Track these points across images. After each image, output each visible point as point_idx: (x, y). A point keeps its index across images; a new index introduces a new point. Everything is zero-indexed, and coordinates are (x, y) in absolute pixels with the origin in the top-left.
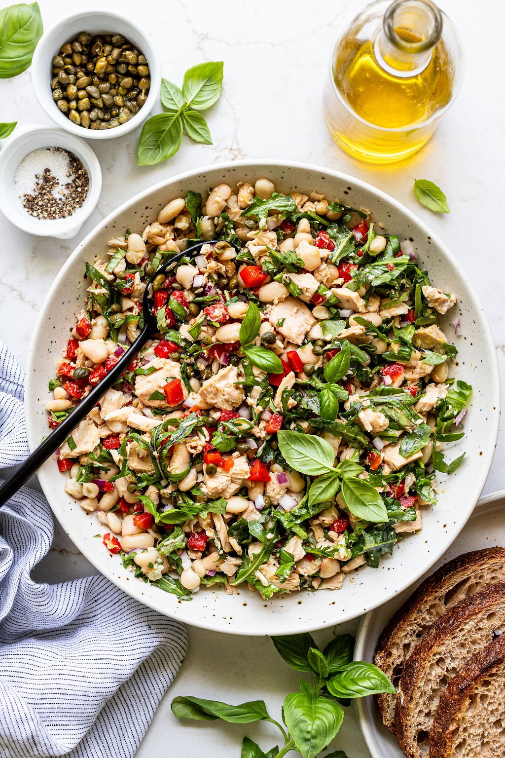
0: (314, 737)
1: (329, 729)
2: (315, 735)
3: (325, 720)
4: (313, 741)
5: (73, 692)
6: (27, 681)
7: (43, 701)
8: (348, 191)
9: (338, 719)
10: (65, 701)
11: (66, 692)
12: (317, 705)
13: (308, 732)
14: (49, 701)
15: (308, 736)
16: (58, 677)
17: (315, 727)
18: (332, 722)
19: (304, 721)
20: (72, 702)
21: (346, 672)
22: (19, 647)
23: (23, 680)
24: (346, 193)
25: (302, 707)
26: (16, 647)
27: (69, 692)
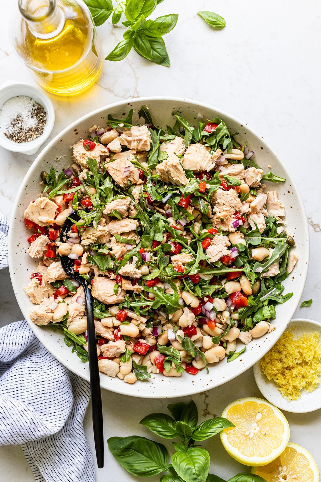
0: (198, 476)
1: (205, 467)
2: (199, 474)
3: (201, 462)
4: (199, 478)
5: (51, 391)
6: (23, 391)
7: (35, 400)
8: (76, 132)
9: (207, 458)
10: (48, 398)
11: (47, 391)
12: (191, 455)
13: (194, 474)
14: (39, 399)
15: (195, 476)
16: (39, 384)
17: (197, 469)
18: (205, 461)
19: (189, 469)
20: (52, 397)
21: (200, 428)
22: (12, 370)
23: (21, 391)
24: (77, 133)
25: (183, 460)
26: (11, 371)
27: (49, 391)
